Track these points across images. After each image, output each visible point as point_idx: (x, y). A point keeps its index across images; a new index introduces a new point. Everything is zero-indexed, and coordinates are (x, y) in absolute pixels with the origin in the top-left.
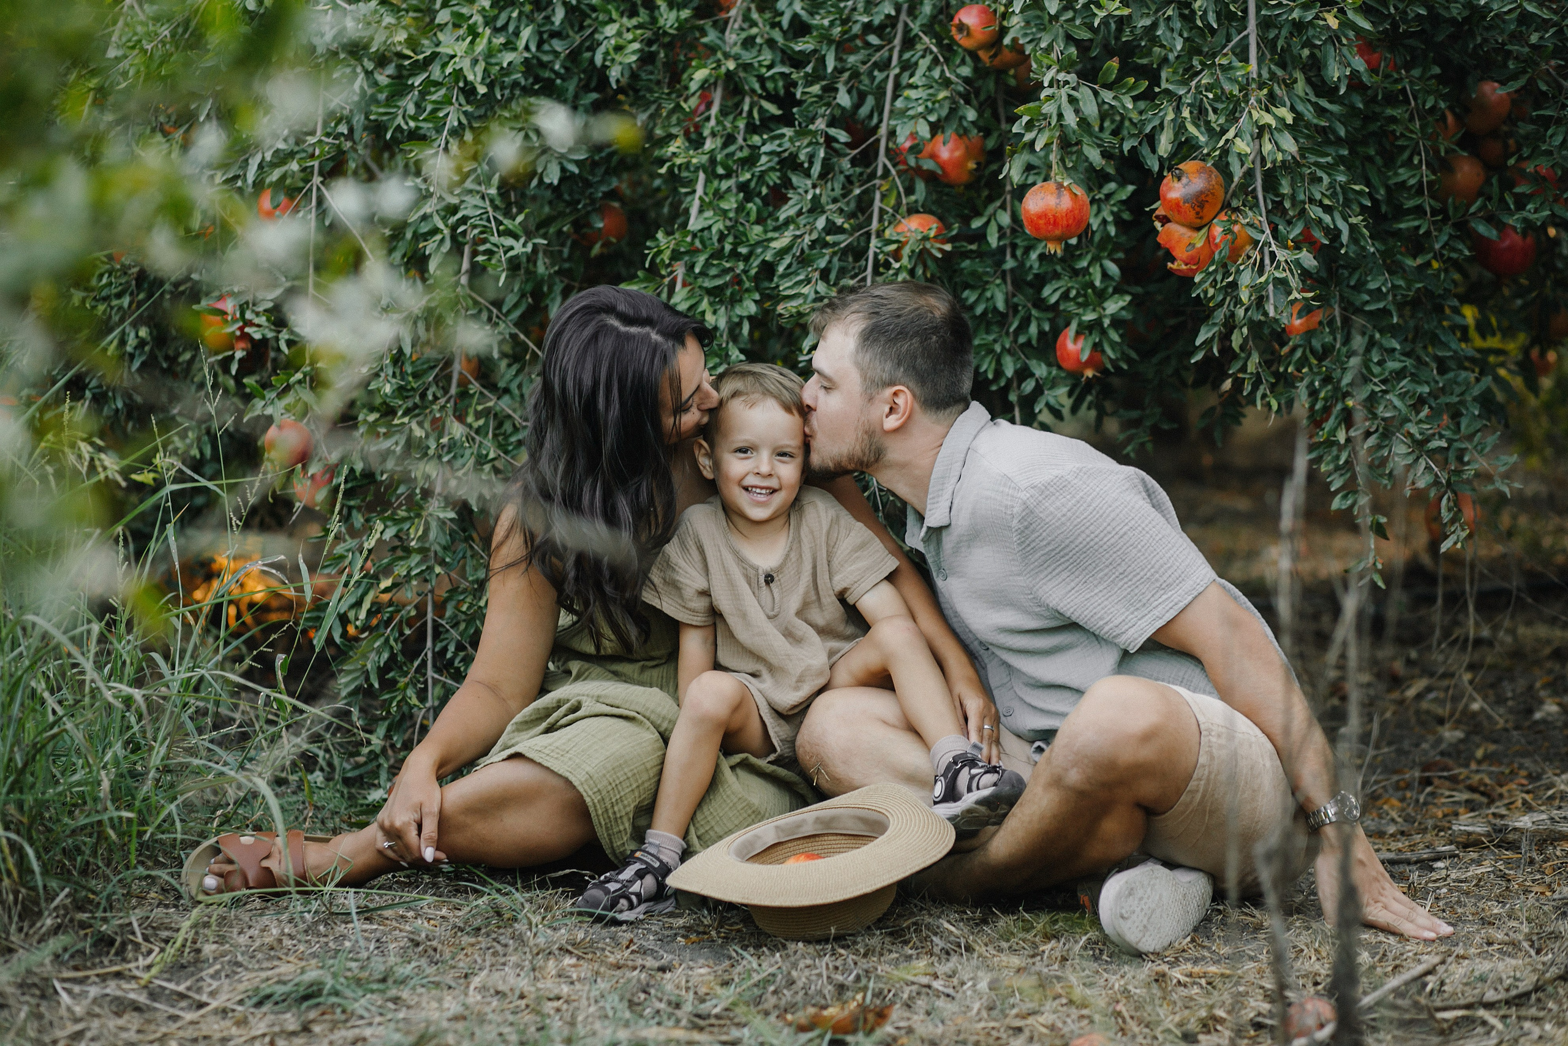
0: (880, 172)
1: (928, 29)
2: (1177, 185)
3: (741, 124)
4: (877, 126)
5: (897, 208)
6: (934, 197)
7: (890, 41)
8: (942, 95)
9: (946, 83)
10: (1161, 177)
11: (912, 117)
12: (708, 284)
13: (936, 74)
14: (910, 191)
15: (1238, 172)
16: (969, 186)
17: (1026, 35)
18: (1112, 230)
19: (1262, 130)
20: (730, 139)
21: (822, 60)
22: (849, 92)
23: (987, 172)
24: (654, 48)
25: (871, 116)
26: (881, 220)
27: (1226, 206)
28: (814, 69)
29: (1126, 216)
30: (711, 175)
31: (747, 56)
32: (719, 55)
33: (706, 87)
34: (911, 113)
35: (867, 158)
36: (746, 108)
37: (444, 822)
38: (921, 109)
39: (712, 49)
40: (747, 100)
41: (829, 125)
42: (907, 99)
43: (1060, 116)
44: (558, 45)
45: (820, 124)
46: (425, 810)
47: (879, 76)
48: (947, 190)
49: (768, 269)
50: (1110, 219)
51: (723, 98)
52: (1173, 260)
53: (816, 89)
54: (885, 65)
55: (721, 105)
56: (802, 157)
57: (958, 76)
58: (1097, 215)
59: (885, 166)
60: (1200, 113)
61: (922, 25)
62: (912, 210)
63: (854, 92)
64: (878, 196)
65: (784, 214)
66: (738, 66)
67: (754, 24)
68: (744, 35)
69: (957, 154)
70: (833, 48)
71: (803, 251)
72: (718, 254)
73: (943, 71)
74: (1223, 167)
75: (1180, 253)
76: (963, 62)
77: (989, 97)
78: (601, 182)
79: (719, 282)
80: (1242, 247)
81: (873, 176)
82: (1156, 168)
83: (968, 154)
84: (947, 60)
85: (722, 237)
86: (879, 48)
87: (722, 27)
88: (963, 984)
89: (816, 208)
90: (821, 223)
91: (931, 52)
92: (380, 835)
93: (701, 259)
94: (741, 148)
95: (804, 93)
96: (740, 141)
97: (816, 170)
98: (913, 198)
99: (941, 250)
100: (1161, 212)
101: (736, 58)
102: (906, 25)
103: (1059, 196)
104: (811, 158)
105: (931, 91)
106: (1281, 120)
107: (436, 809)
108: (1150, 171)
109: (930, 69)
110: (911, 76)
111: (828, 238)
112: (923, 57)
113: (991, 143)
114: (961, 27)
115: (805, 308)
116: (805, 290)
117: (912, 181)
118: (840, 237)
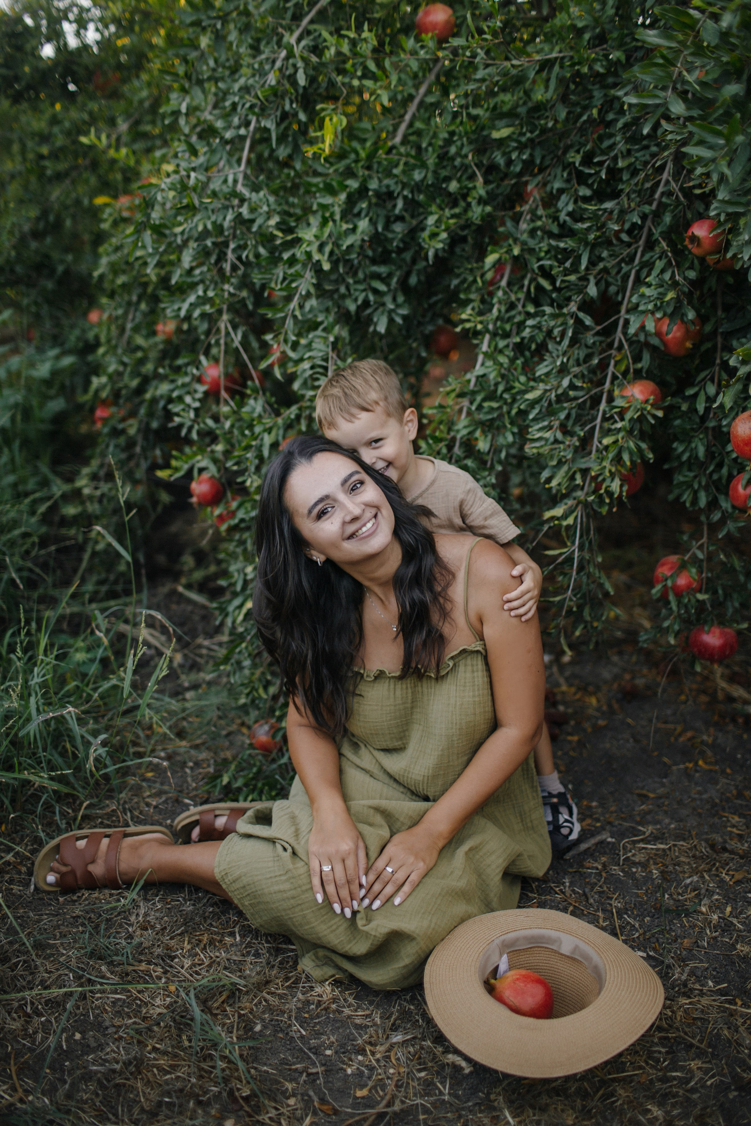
0: (616, 344)
1: (666, 235)
3: (521, 295)
4: (621, 303)
5: (625, 374)
6: (657, 365)
7: (637, 242)
8: (670, 295)
9: (675, 284)
11: (643, 312)
12: (483, 417)
13: (667, 276)
14: (637, 358)
20: (512, 306)
21: (579, 257)
22: (597, 284)
23: (700, 349)
24: (465, 232)
25: (617, 293)
26: (612, 383)
28: (572, 264)
30: (494, 335)
31: (531, 243)
32: (511, 241)
33: (498, 266)
34: (641, 308)
35: (609, 332)
36: (526, 282)
38: (650, 307)
39: (507, 236)
40: (529, 276)
41: (579, 310)
42: (643, 296)
44: (398, 228)
45: (573, 307)
47: (625, 268)
49: (523, 413)
51: (512, 271)
53: (573, 278)
54: (631, 259)
55: (510, 277)
56: (556, 332)
57: (685, 278)
59: (620, 341)
61: (661, 233)
62: (638, 375)
63: (603, 283)
64: (612, 363)
65: (541, 370)
66: (522, 250)
67: (540, 218)
68: (532, 225)
69: (678, 334)
70: (588, 249)
71: (550, 404)
72: (491, 396)
73: (673, 273)
76: (691, 267)
77: (708, 290)
79: (490, 417)
81: (610, 346)
83: (688, 336)
84: (678, 265)
85: (496, 384)
86: (629, 245)
87: (517, 219)
89: (563, 370)
90: (566, 383)
91: (667, 256)
93: (479, 398)
94: (520, 313)
95: (563, 281)
96: (520, 307)
97: (566, 342)
98: (639, 366)
99: (654, 417)
101: (524, 243)
102: (650, 230)
104: (563, 334)
105: (661, 290)
109: (662, 271)
110: (648, 275)
111: (571, 393)
112: (660, 259)
114: (694, 239)
115: (545, 450)
116: (548, 435)
117: (641, 352)
118: (580, 393)
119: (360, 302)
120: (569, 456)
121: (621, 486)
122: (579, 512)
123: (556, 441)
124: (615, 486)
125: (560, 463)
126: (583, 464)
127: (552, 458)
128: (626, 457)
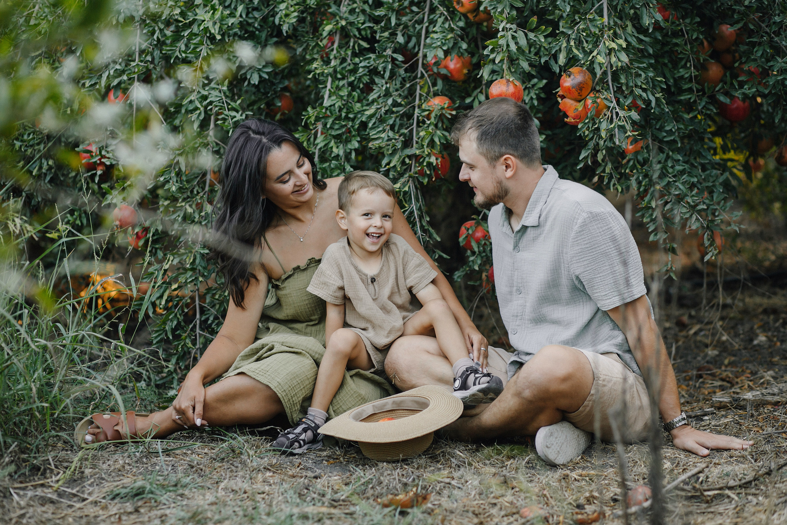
0: (419, 75)
1: (442, 3)
2: (569, 79)
3: (349, 53)
4: (418, 53)
5: (428, 93)
6: (447, 87)
7: (423, 10)
8: (450, 36)
9: (452, 30)
10: (560, 76)
11: (435, 48)
12: (334, 133)
13: (447, 25)
14: (434, 84)
15: (599, 72)
16: (464, 82)
17: (491, 5)
18: (536, 102)
19: (611, 51)
20: (344, 60)
21: (389, 20)
22: (403, 35)
23: (473, 74)
24: (305, 15)
25: (414, 47)
26: (420, 99)
27: (593, 89)
28: (385, 24)
29: (543, 95)
30: (335, 78)
31: (352, 18)
32: (338, 18)
33: (331, 34)
34: (434, 45)
35: (413, 68)
36: (351, 44)
37: (206, 406)
38: (439, 43)
39: (334, 15)
40: (352, 40)
41: (393, 52)
42: (432, 38)
43: (508, 46)
44: (256, 14)
45: (389, 52)
46: (196, 400)
47: (418, 27)
48: (453, 84)
49: (364, 125)
50: (534, 97)
51: (340, 39)
52: (567, 117)
53: (386, 34)
54: (421, 22)
55: (339, 43)
56: (380, 68)
57: (457, 26)
58: (528, 95)
59: (422, 72)
60: (579, 43)
61: (439, 1)
62: (436, 94)
63: (406, 35)
64: (418, 87)
65: (371, 97)
66: (347, 23)
67: (354, 2)
68: (350, 8)
69: (458, 66)
70: (395, 13)
71: (381, 116)
72: (339, 118)
73: (450, 24)
74: (591, 70)
75: (571, 113)
76: (460, 19)
77: (473, 37)
78: (280, 83)
79: (339, 132)
80: (602, 110)
81: (416, 77)
82: (558, 71)
83: (464, 66)
84: (452, 19)
85: (340, 110)
86: (418, 13)
87: (338, 4)
88: (467, 482)
89: (387, 94)
90: (390, 101)
91: (444, 15)
92: (174, 412)
93: (330, 121)
94: (349, 65)
95: (380, 36)
96: (349, 61)
97: (387, 75)
98: (436, 88)
99: (450, 114)
100: (561, 93)
101: (346, 19)
102: (431, 1)
103: (508, 86)
104: (384, 69)
105: (444, 34)
106: (620, 46)
107: (202, 399)
108: (555, 72)
109: (443, 23)
110: (434, 27)
111: (394, 109)
112: (440, 17)
113: (475, 60)
114: (459, 2)
115: (383, 144)
116: (383, 135)
117: (436, 80)
118: (400, 109)
119: (237, 65)
120: (399, 146)
121: (437, 159)
122: (411, 184)
123: (390, 140)
124: (433, 160)
125: (395, 152)
126: (409, 152)
127: (388, 150)
128: (437, 140)
